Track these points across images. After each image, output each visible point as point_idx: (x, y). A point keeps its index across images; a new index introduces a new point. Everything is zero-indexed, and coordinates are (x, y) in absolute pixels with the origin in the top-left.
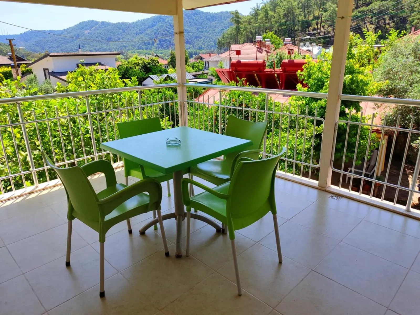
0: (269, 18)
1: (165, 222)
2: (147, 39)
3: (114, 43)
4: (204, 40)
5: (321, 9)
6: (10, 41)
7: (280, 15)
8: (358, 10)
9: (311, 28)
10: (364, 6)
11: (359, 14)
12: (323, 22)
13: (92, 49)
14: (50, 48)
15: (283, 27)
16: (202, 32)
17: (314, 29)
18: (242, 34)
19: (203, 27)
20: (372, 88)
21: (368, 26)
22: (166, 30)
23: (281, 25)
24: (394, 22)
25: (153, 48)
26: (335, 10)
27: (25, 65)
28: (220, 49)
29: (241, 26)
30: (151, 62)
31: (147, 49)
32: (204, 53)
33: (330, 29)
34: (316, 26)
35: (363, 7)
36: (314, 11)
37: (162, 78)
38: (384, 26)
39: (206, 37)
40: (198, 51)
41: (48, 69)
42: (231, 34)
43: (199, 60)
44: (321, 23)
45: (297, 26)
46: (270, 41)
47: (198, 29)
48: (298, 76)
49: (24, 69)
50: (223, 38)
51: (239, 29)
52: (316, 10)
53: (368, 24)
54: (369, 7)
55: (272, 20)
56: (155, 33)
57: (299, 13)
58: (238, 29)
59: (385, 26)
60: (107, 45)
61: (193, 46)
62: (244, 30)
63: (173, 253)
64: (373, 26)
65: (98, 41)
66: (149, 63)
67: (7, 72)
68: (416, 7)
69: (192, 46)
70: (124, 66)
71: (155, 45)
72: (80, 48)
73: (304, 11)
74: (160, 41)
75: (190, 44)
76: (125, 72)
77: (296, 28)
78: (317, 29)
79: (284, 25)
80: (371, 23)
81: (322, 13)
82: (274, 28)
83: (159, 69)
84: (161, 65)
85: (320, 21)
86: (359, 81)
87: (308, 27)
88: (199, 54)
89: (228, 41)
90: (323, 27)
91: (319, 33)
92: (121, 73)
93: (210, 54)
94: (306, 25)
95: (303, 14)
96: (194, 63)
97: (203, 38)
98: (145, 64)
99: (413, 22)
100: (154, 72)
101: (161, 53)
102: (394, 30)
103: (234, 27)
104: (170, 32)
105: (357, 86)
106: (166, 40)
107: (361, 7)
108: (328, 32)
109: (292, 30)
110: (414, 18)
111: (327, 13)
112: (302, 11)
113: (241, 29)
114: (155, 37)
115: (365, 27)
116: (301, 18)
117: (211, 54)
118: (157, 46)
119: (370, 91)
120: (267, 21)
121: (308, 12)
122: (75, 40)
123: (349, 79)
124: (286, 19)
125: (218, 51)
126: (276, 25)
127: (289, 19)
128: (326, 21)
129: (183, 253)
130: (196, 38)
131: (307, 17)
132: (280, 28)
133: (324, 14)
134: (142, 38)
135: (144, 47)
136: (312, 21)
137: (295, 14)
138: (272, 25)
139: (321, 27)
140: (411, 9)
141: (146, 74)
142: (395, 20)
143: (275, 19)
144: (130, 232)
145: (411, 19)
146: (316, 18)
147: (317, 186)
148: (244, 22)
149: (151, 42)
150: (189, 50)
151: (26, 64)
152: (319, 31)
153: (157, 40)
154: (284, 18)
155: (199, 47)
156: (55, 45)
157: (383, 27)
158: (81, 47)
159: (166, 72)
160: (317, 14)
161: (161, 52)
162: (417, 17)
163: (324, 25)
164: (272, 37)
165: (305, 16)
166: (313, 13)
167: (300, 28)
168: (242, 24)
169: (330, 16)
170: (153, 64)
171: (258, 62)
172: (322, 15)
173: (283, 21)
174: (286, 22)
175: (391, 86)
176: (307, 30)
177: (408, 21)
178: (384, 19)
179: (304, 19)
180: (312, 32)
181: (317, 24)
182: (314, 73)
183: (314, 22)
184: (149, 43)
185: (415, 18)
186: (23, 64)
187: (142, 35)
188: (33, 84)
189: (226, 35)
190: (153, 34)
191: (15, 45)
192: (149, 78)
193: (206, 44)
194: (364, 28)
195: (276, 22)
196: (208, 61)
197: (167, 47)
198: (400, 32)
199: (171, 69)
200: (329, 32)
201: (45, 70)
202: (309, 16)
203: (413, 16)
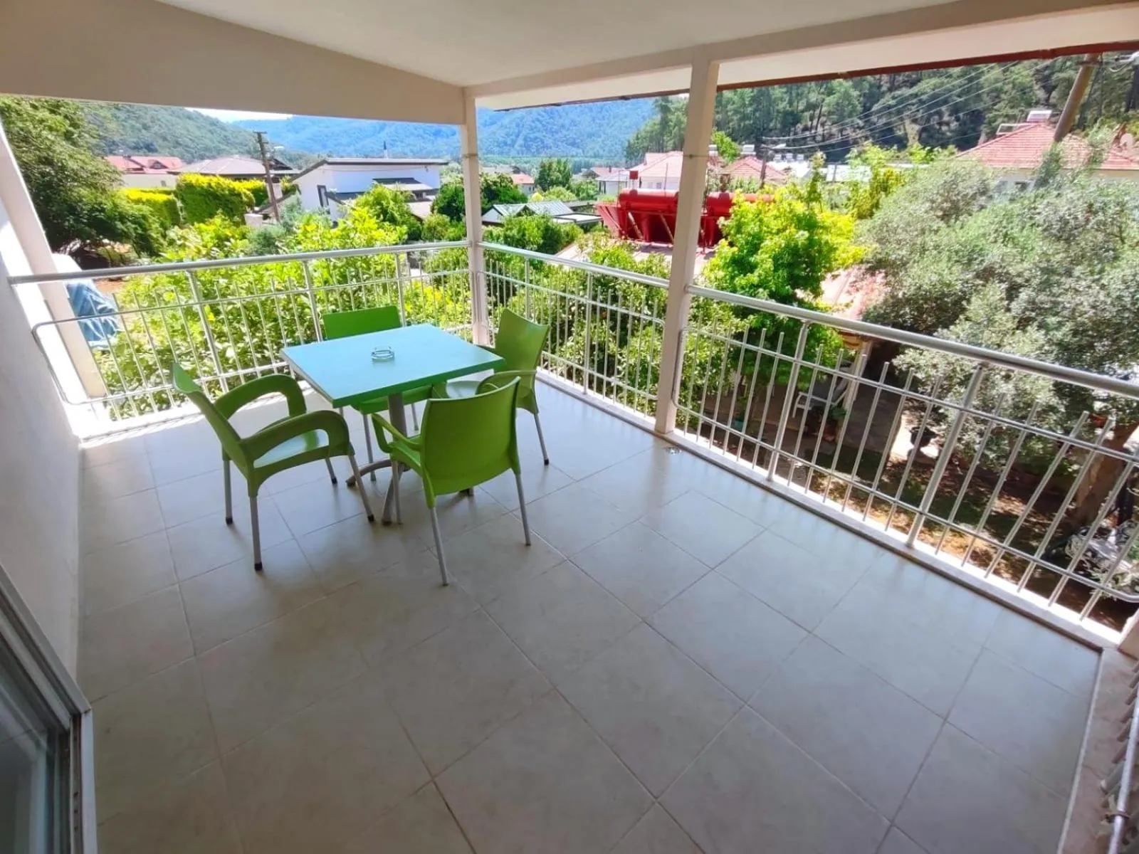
0: (724, 103)
1: (378, 472)
2: (503, 135)
3: (445, 140)
4: (603, 141)
5: (822, 90)
6: (259, 135)
7: (743, 99)
8: (893, 94)
9: (800, 126)
10: (905, 86)
11: (892, 102)
12: (824, 115)
13: (407, 150)
14: (336, 145)
15: (747, 122)
16: (600, 125)
17: (806, 129)
18: (671, 132)
19: (604, 117)
20: (844, 256)
21: (907, 127)
22: (538, 120)
23: (744, 117)
24: (958, 119)
25: (513, 153)
26: (848, 94)
27: (288, 177)
28: (631, 159)
29: (670, 117)
30: (499, 180)
31: (501, 153)
32: (600, 166)
33: (834, 130)
34: (809, 123)
35: (904, 89)
36: (809, 93)
37: (514, 211)
38: (937, 127)
39: (607, 134)
40: (592, 160)
41: (324, 187)
42: (652, 132)
43: (590, 178)
44: (819, 118)
45: (774, 121)
46: (718, 149)
47: (594, 120)
48: (720, 227)
49: (287, 184)
50: (638, 139)
51: (667, 123)
52: (813, 91)
53: (907, 122)
54: (915, 90)
55: (730, 107)
56: (518, 125)
57: (779, 95)
58: (665, 123)
59: (940, 129)
60: (433, 143)
61: (583, 151)
62: (675, 125)
63: (378, 517)
64: (917, 127)
65: (418, 136)
66: (495, 183)
67: (260, 188)
68: (1006, 93)
69: (580, 151)
70: (452, 187)
71: (517, 146)
72: (385, 148)
73: (791, 93)
74: (525, 139)
75: (578, 147)
76: (452, 196)
77: (772, 125)
78: (811, 128)
79: (750, 119)
80: (915, 121)
81: (823, 96)
82: (731, 124)
83: (511, 193)
84: (516, 187)
85: (817, 112)
86: (823, 242)
87: (794, 124)
88: (591, 166)
89: (646, 145)
90: (823, 125)
91: (814, 138)
92: (445, 198)
93: (610, 167)
94: (791, 119)
95: (787, 99)
96: (581, 184)
97: (603, 136)
98: (487, 183)
99: (995, 121)
100: (503, 198)
101: (526, 163)
102: (921, 147)
103: (658, 118)
104: (544, 123)
105: (820, 251)
106: (536, 138)
107: (899, 87)
108: (831, 136)
109: (764, 129)
110: (997, 113)
111: (832, 97)
112: (786, 93)
113: (670, 123)
114: (516, 131)
115: (902, 127)
116: (782, 106)
117: (613, 169)
118: (519, 148)
119: (840, 262)
120: (719, 109)
121: (798, 94)
122: (379, 133)
123: (803, 238)
124: (754, 106)
125: (627, 162)
126: (735, 118)
127: (761, 107)
128: (830, 113)
129: (394, 518)
130: (591, 135)
131: (795, 104)
132: (742, 125)
133: (828, 100)
134: (494, 133)
135: (496, 149)
136: (803, 111)
137: (773, 97)
138: (728, 116)
139: (819, 126)
140: (994, 94)
141: (488, 202)
142: (961, 115)
143: (735, 106)
144: (334, 481)
145: (991, 115)
146: (811, 107)
147: (652, 428)
148: (677, 109)
149: (509, 142)
150: (576, 159)
151: (290, 175)
152: (813, 131)
153: (521, 137)
154: (751, 105)
155: (595, 154)
156: (344, 141)
157: (935, 129)
158: (387, 146)
159: (524, 199)
160: (815, 99)
161: (526, 159)
162: (1004, 112)
163: (826, 122)
164: (722, 140)
165: (791, 103)
166: (807, 97)
167: (779, 126)
168: (673, 114)
169: (838, 104)
170: (503, 184)
171: (667, 195)
172: (823, 100)
173: (749, 109)
174: (755, 111)
175: (880, 254)
176: (793, 129)
177: (985, 119)
178: (940, 114)
179: (788, 108)
180: (800, 136)
181: (812, 119)
182: (747, 224)
183: (807, 114)
184: (506, 144)
185: (1000, 113)
186: (287, 175)
187: (493, 128)
188: (296, 214)
189: (643, 134)
190: (514, 125)
191: (267, 143)
192: (493, 210)
193: (606, 149)
194: (900, 130)
195: (736, 112)
196: (604, 182)
197: (538, 150)
198: (931, 151)
199: (537, 194)
200: (834, 135)
201: (320, 188)
202: (798, 102)
203: (996, 110)
